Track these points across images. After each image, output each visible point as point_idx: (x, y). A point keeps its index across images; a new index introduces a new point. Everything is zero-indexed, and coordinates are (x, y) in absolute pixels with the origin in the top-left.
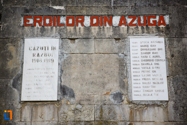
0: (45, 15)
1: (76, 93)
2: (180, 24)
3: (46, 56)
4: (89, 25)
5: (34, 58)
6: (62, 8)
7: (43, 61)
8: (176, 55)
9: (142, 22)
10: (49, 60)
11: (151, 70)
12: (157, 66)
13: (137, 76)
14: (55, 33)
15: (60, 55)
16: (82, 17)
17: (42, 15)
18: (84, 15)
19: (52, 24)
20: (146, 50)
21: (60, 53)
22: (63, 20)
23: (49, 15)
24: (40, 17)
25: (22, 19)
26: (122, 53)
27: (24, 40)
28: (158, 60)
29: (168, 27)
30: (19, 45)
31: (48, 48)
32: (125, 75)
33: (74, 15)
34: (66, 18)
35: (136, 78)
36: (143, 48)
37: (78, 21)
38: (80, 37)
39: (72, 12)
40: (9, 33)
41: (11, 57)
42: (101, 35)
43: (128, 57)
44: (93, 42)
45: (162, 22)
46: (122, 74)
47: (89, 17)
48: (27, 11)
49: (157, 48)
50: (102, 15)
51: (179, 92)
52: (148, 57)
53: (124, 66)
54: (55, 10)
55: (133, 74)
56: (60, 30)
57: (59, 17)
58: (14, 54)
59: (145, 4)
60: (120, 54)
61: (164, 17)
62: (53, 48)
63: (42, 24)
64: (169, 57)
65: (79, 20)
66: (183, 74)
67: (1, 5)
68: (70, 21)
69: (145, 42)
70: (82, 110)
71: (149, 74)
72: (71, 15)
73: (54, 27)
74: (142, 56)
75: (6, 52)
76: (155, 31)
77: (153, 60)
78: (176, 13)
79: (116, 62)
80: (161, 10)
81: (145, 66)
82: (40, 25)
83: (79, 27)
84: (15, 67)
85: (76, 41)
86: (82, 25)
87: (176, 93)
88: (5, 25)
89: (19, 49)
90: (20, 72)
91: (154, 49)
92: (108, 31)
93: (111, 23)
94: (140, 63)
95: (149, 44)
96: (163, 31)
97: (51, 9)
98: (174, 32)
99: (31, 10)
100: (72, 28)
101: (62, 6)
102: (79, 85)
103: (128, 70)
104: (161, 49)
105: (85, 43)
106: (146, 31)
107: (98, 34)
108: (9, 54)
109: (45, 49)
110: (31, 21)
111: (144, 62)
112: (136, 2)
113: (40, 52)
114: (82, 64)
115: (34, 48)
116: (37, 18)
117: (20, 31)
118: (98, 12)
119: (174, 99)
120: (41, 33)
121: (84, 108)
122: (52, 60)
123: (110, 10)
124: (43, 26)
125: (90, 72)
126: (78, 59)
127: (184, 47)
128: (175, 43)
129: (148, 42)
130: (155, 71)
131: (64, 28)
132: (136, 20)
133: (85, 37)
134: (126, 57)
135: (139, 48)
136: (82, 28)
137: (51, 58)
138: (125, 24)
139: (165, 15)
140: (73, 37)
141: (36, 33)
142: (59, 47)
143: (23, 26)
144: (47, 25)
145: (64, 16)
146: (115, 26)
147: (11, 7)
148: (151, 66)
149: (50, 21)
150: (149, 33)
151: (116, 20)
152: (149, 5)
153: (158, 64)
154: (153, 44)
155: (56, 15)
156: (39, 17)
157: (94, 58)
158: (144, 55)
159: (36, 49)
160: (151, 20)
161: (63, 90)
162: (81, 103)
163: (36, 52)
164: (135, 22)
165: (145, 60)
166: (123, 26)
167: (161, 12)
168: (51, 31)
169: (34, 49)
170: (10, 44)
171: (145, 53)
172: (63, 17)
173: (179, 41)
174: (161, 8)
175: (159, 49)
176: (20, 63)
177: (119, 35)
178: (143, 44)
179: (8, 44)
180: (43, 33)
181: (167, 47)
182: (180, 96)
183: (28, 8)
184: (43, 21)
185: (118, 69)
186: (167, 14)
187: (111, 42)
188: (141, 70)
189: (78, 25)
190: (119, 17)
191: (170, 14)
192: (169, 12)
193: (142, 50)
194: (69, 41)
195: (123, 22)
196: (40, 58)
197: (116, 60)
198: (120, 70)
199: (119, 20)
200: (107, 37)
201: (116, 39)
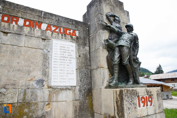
1: (2, 78)
2: (84, 38)
4: (22, 25)
8: (82, 56)
9: (62, 31)
11: (66, 64)
12: (70, 61)
13: (56, 67)
18: (19, 17)
20: (63, 49)
26: (46, 50)
28: (71, 58)
29: (77, 38)
32: (47, 66)
33: (10, 15)
35: (55, 69)
36: (61, 48)
37: (13, 20)
38: (13, 32)
39: (9, 13)
42: (31, 34)
43: (51, 53)
44: (24, 38)
45: (74, 34)
46: (45, 65)
47: (23, 20)
49: (71, 49)
50: (34, 20)
51: (82, 80)
52: (65, 55)
53: (47, 60)
55: (53, 66)
59: (65, 21)
60: (45, 50)
61: (76, 31)
64: (78, 57)
65: (14, 19)
66: (85, 69)
69: (63, 45)
70: (6, 94)
71: (65, 66)
72: (7, 14)
74: (60, 54)
76: (70, 39)
77: (67, 57)
78: (83, 31)
79: (41, 55)
80: (74, 27)
81: (62, 61)
83: (13, 24)
85: (9, 34)
86: (17, 24)
87: (81, 81)
91: (69, 50)
92: (37, 32)
93: (40, 27)
94: (59, 58)
95: (66, 46)
96: (75, 40)
98: (81, 41)
100: (6, 24)
102: (6, 71)
103: (50, 62)
104: (73, 51)
105: (16, 37)
106: (64, 37)
107: (29, 33)
111: (61, 58)
112: (59, 18)
118: (31, 17)
119: (80, 84)
121: (8, 92)
123: (40, 18)
125: (18, 61)
126: (8, 49)
127: (86, 52)
128: (81, 48)
129: (65, 45)
130: (68, 65)
132: (58, 29)
133: (17, 33)
134: (49, 53)
135: (59, 48)
136: (16, 26)
138: (51, 30)
139: (76, 30)
140: (6, 31)
146: (43, 30)
148: (66, 62)
150: (66, 39)
151: (44, 26)
152: (67, 22)
153: (71, 60)
154: (68, 47)
157: (23, 50)
158: (62, 53)
160: (68, 32)
162: (6, 87)
164: (57, 30)
165: (62, 57)
166: (49, 31)
167: (74, 28)
171: (63, 52)
173: (84, 48)
174: (74, 26)
175: (72, 51)
177: (45, 36)
178: (62, 46)
181: (77, 50)
182: (83, 82)
185: (42, 61)
186: (77, 30)
187: (38, 41)
188: (59, 63)
190: (47, 25)
191: (79, 31)
192: (78, 29)
193: (61, 49)
194: (2, 34)
195: (49, 29)
197: (42, 54)
198: (43, 62)
199: (46, 27)
200: (36, 36)
201: (43, 39)
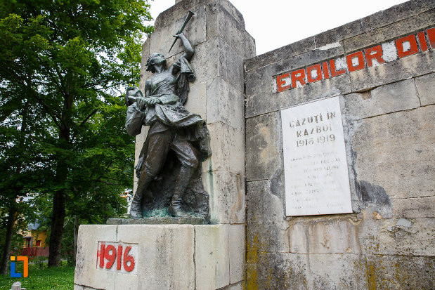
0: (309, 66)
1: (392, 194)
3: (319, 131)
4: (395, 57)
5: (300, 139)
6: (336, 45)
7: (315, 142)
10: (326, 138)
14: (331, 88)
15: (345, 124)
16: (378, 47)
17: (305, 67)
18: (381, 43)
19: (323, 75)
21: (345, 121)
22: (341, 64)
23: (315, 64)
24: (301, 70)
25: (275, 82)
27: (280, 114)
30: (274, 123)
31: (321, 117)
33: (360, 50)
34: (345, 59)
37: (370, 58)
38: (381, 83)
39: (356, 46)
40: (258, 108)
41: (264, 143)
42: (428, 67)
44: (412, 85)
47: (393, 43)
48: (279, 68)
50: (422, 30)
54: (323, 52)
56: (338, 82)
57: (332, 61)
58: (267, 139)
62: (330, 115)
63: (306, 81)
65: (372, 54)
67: (244, 71)
68: (355, 62)
70: (414, 232)
72: (354, 51)
73: (327, 80)
75: (257, 138)
82: (303, 83)
83: (374, 65)
84: (271, 159)
85: (374, 92)
86: (381, 60)
88: (252, 97)
89: (275, 129)
90: (279, 167)
97: (316, 53)
99: (286, 65)
100: (361, 72)
101: (335, 41)
102: (397, 178)
105: (393, 91)
107: (420, 67)
108: (261, 141)
109: (317, 120)
110: (288, 81)
113: (309, 126)
114: (394, 134)
115: (298, 122)
116: (296, 73)
117: (273, 101)
118: (410, 27)
120: (305, 95)
121: (417, 226)
122: (332, 137)
124: (308, 84)
125: (418, 147)
126: (384, 126)
131: (345, 77)
133: (390, 80)
136: (381, 67)
137: (329, 133)
140: (365, 87)
141: (297, 98)
142: (342, 110)
143: (277, 93)
144: (314, 80)
145: (341, 56)
149: (318, 73)
155: (326, 60)
156: (299, 72)
157: (420, 118)
159: (301, 123)
161: (363, 191)
162: (408, 216)
163: (302, 129)
168: (322, 88)
169: (298, 124)
170: (261, 124)
172: (339, 59)
176: (278, 151)
179: (258, 125)
180: (309, 95)
183: (281, 63)
184: (306, 76)
189: (371, 64)
194: (360, 96)
196: (309, 137)
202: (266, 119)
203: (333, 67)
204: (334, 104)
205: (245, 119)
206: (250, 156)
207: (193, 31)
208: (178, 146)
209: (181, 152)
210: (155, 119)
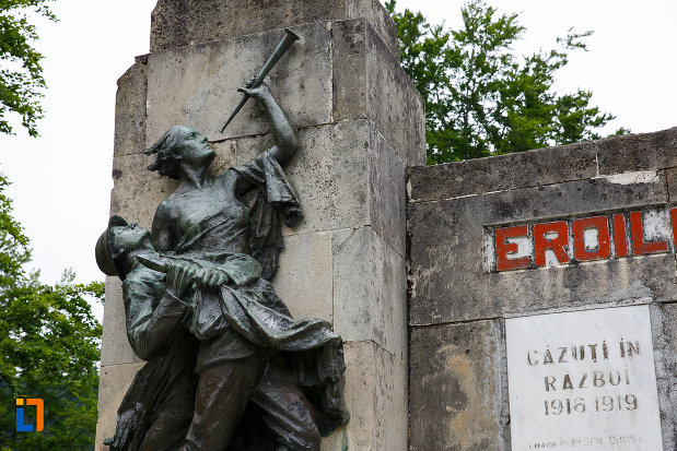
0: (578, 216)
3: (599, 383)
5: (550, 396)
6: (649, 176)
7: (590, 407)
10: (616, 403)
14: (630, 283)
15: (662, 374)
17: (567, 219)
19: (613, 247)
21: (660, 365)
22: (656, 226)
23: (594, 214)
24: (559, 224)
25: (489, 243)
27: (503, 327)
30: (487, 348)
31: (605, 349)
34: (668, 215)
40: (445, 305)
41: (459, 398)
48: (503, 209)
54: (617, 188)
56: (649, 270)
57: (636, 216)
58: (468, 386)
62: (626, 348)
63: (571, 253)
67: (407, 199)
73: (623, 260)
75: (440, 381)
82: (562, 258)
84: (479, 438)
88: (428, 273)
89: (488, 363)
97: (599, 188)
99: (522, 203)
101: (646, 167)
108: (450, 389)
109: (594, 356)
110: (525, 247)
113: (575, 369)
115: (549, 354)
116: (546, 230)
117: (485, 291)
120: (567, 291)
122: (631, 399)
124: (574, 262)
131: (665, 260)
137: (622, 390)
141: (547, 293)
142: (655, 340)
143: (495, 271)
144: (591, 255)
145: (660, 208)
147: (444, 204)
149: (600, 238)
155: (623, 210)
156: (554, 228)
159: (555, 358)
163: (557, 371)
168: (610, 277)
169: (549, 360)
170: (451, 347)
172: (654, 213)
176: (497, 420)
179: (444, 348)
180: (577, 289)
183: (508, 197)
184: (571, 241)
196: (575, 394)
202: (465, 336)
203: (638, 230)
204: (636, 322)
205: (409, 329)
206: (421, 425)
207: (292, 83)
208: (272, 394)
209: (282, 412)
210: (222, 325)
